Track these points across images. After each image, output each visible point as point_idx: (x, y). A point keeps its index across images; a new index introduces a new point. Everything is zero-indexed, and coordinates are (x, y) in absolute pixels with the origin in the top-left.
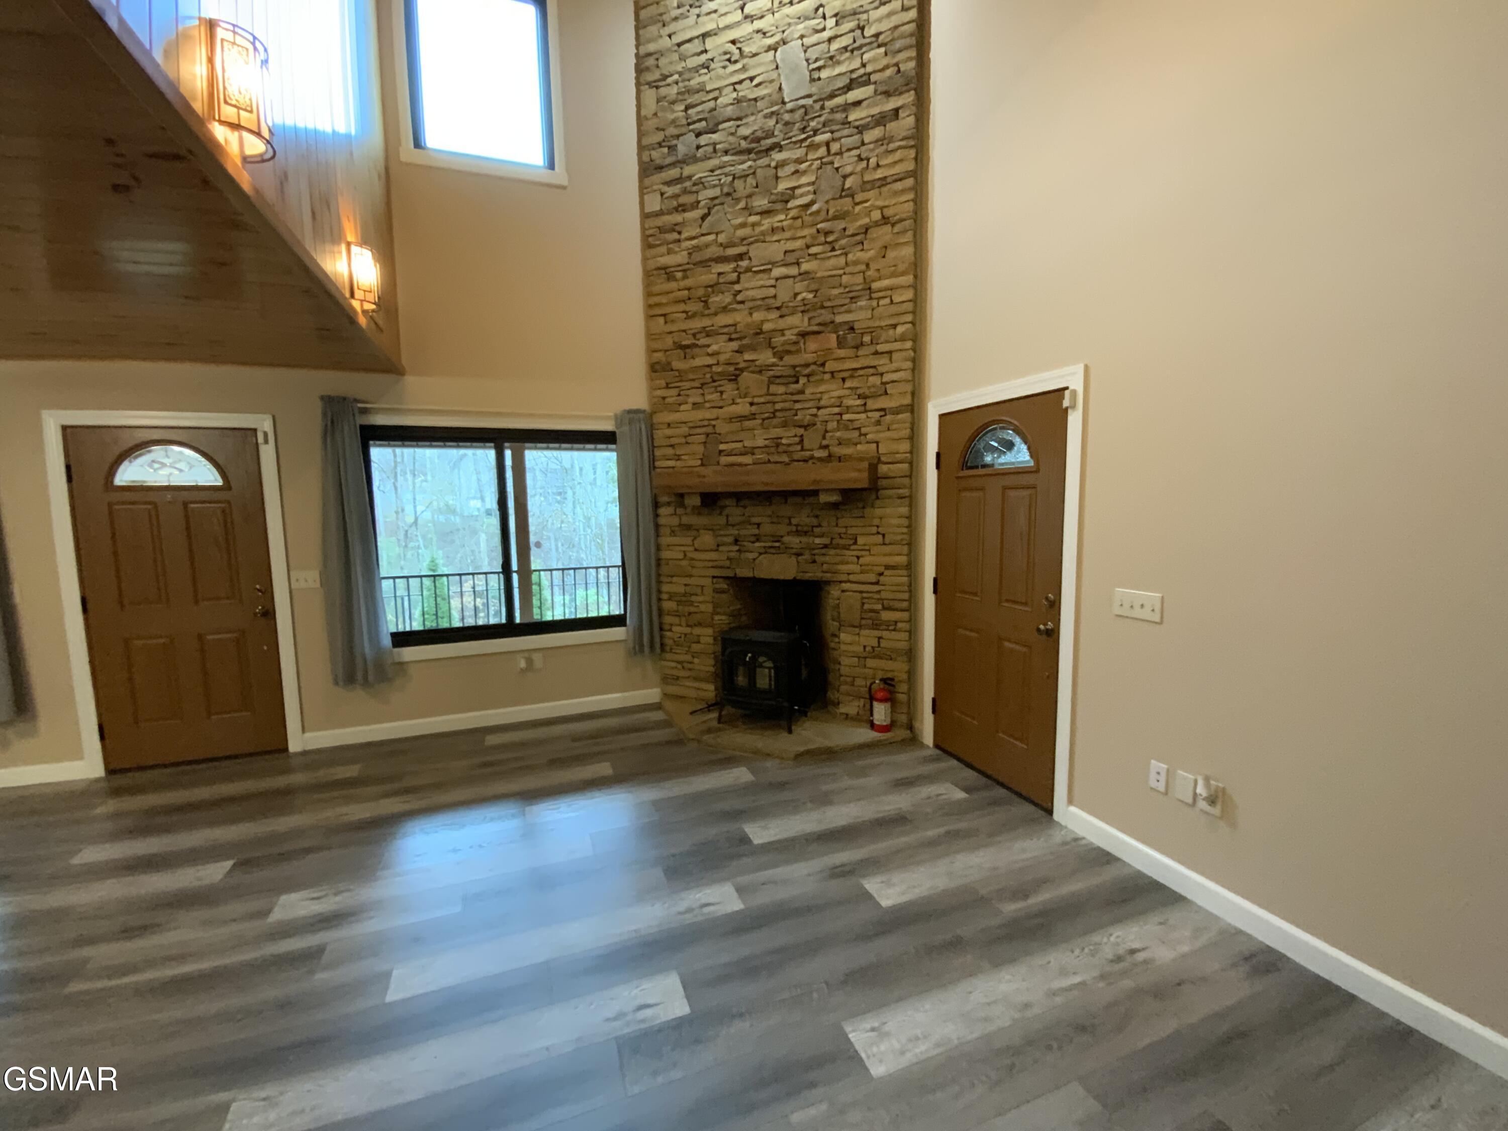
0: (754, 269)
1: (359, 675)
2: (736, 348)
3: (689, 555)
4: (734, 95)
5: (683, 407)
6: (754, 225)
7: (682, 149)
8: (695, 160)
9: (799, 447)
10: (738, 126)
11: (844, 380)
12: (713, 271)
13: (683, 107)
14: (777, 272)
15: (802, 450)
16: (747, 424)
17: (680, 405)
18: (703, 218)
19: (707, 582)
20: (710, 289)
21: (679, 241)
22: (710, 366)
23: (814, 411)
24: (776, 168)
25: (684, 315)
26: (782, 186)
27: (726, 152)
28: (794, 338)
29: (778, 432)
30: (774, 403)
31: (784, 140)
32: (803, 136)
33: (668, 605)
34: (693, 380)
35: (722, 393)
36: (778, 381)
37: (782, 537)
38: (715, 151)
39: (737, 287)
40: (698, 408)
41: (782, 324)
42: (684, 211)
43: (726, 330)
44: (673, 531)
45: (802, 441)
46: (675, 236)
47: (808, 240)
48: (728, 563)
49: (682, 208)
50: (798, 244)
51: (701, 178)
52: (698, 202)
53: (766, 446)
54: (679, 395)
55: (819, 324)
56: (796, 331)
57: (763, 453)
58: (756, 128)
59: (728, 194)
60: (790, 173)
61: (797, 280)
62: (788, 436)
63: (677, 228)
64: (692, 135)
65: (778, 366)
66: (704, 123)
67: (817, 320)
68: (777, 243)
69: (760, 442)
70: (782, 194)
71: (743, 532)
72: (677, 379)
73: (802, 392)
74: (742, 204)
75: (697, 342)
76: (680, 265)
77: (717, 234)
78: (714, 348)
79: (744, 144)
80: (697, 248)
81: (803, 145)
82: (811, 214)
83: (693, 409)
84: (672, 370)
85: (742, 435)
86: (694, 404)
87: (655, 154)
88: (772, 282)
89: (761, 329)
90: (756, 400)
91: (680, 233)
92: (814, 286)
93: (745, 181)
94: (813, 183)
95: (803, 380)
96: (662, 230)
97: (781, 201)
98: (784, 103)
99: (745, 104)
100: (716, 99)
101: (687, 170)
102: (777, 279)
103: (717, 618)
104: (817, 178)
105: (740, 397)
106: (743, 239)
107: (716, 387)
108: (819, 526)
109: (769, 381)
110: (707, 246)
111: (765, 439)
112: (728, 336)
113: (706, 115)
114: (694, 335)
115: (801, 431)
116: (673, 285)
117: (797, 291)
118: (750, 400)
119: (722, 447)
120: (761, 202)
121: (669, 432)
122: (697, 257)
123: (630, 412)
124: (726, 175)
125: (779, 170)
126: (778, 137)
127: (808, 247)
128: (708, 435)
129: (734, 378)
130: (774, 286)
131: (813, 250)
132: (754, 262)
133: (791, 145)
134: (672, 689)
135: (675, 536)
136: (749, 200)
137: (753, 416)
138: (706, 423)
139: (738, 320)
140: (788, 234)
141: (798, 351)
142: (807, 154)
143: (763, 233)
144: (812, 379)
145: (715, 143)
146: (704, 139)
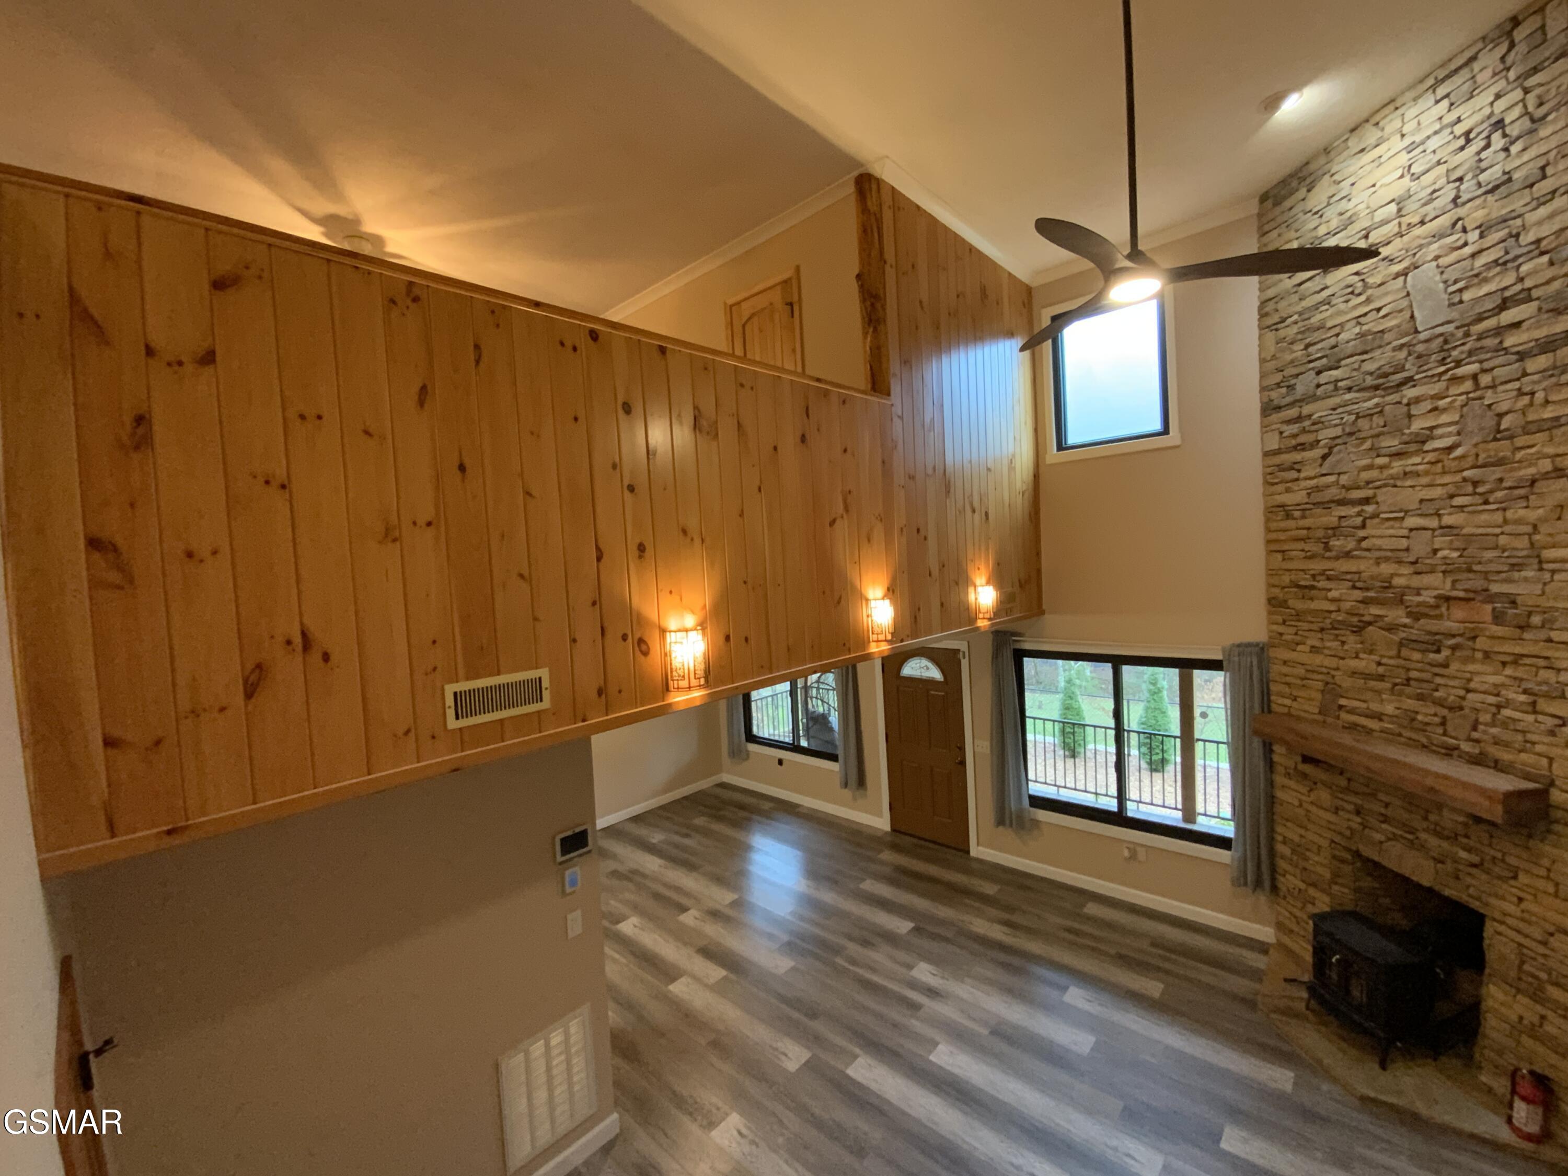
0: (1382, 516)
1: (1007, 822)
2: (1360, 599)
3: (1305, 805)
4: (1357, 330)
5: (1300, 648)
6: (1382, 468)
7: (1300, 390)
8: (1314, 398)
9: (1440, 730)
10: (1363, 361)
11: (1504, 664)
12: (1333, 513)
13: (1302, 347)
14: (1412, 521)
15: (1445, 734)
16: (1372, 683)
17: (1298, 644)
18: (1324, 457)
19: (1325, 843)
20: (1330, 532)
21: (1297, 480)
22: (1331, 612)
23: (1462, 693)
24: (1408, 405)
25: (1303, 554)
26: (1417, 425)
27: (1349, 389)
28: (1432, 601)
29: (1410, 704)
30: (1408, 670)
31: (1418, 373)
32: (1442, 369)
33: (1281, 848)
34: (1312, 622)
35: (1343, 643)
36: (1412, 645)
37: (1417, 830)
38: (1336, 389)
39: (1362, 533)
40: (1317, 652)
41: (1416, 581)
42: (1303, 450)
43: (1349, 577)
44: (1289, 774)
45: (1443, 723)
46: (1294, 474)
47: (1451, 489)
48: (1348, 833)
49: (1301, 447)
50: (1438, 492)
51: (1321, 417)
52: (1318, 441)
53: (1396, 716)
54: (1296, 634)
55: (1465, 590)
56: (1436, 593)
57: (1392, 723)
58: (1382, 363)
59: (1351, 434)
60: (1424, 411)
61: (1437, 533)
62: (1426, 713)
63: (1296, 467)
64: (1312, 373)
65: (1412, 628)
66: (1324, 361)
67: (1467, 585)
68: (1411, 489)
69: (1389, 709)
70: (1417, 434)
71: (1367, 806)
72: (1294, 618)
73: (1446, 666)
74: (1368, 445)
75: (1315, 584)
76: (1298, 505)
77: (1339, 474)
78: (1334, 594)
79: (1369, 381)
80: (1318, 489)
81: (1443, 378)
82: (1455, 459)
83: (1311, 652)
84: (1288, 608)
85: (1368, 695)
86: (1313, 647)
87: (1274, 395)
88: (1405, 532)
89: (1390, 582)
90: (1384, 661)
91: (1299, 471)
92: (1457, 544)
93: (1371, 420)
94: (1456, 423)
95: (1445, 653)
96: (1281, 468)
97: (1416, 442)
98: (1417, 332)
99: (1370, 337)
100: (1337, 335)
101: (1306, 410)
102: (1411, 530)
103: (1335, 888)
104: (1462, 416)
105: (1365, 653)
106: (1368, 483)
107: (1337, 636)
109: (1400, 643)
110: (1328, 486)
111: (1398, 708)
112: (1351, 584)
113: (1328, 352)
114: (1314, 576)
115: (1445, 712)
116: (1291, 524)
117: (1436, 546)
118: (1376, 658)
119: (1343, 702)
120: (1391, 443)
121: (1285, 670)
122: (1317, 497)
123: (1239, 646)
124: (1350, 413)
125: (1412, 407)
126: (1411, 368)
127: (1452, 497)
128: (1327, 683)
129: (1359, 630)
130: (1408, 537)
131: (1458, 501)
132: (1383, 508)
133: (1426, 380)
134: (1286, 940)
135: (1290, 779)
136: (1375, 440)
137: (1381, 678)
138: (1325, 670)
139: (1362, 568)
140: (1425, 480)
141: (1439, 617)
142: (1447, 388)
143: (1392, 477)
144: (1458, 654)
145: (1337, 381)
146: (1325, 377)
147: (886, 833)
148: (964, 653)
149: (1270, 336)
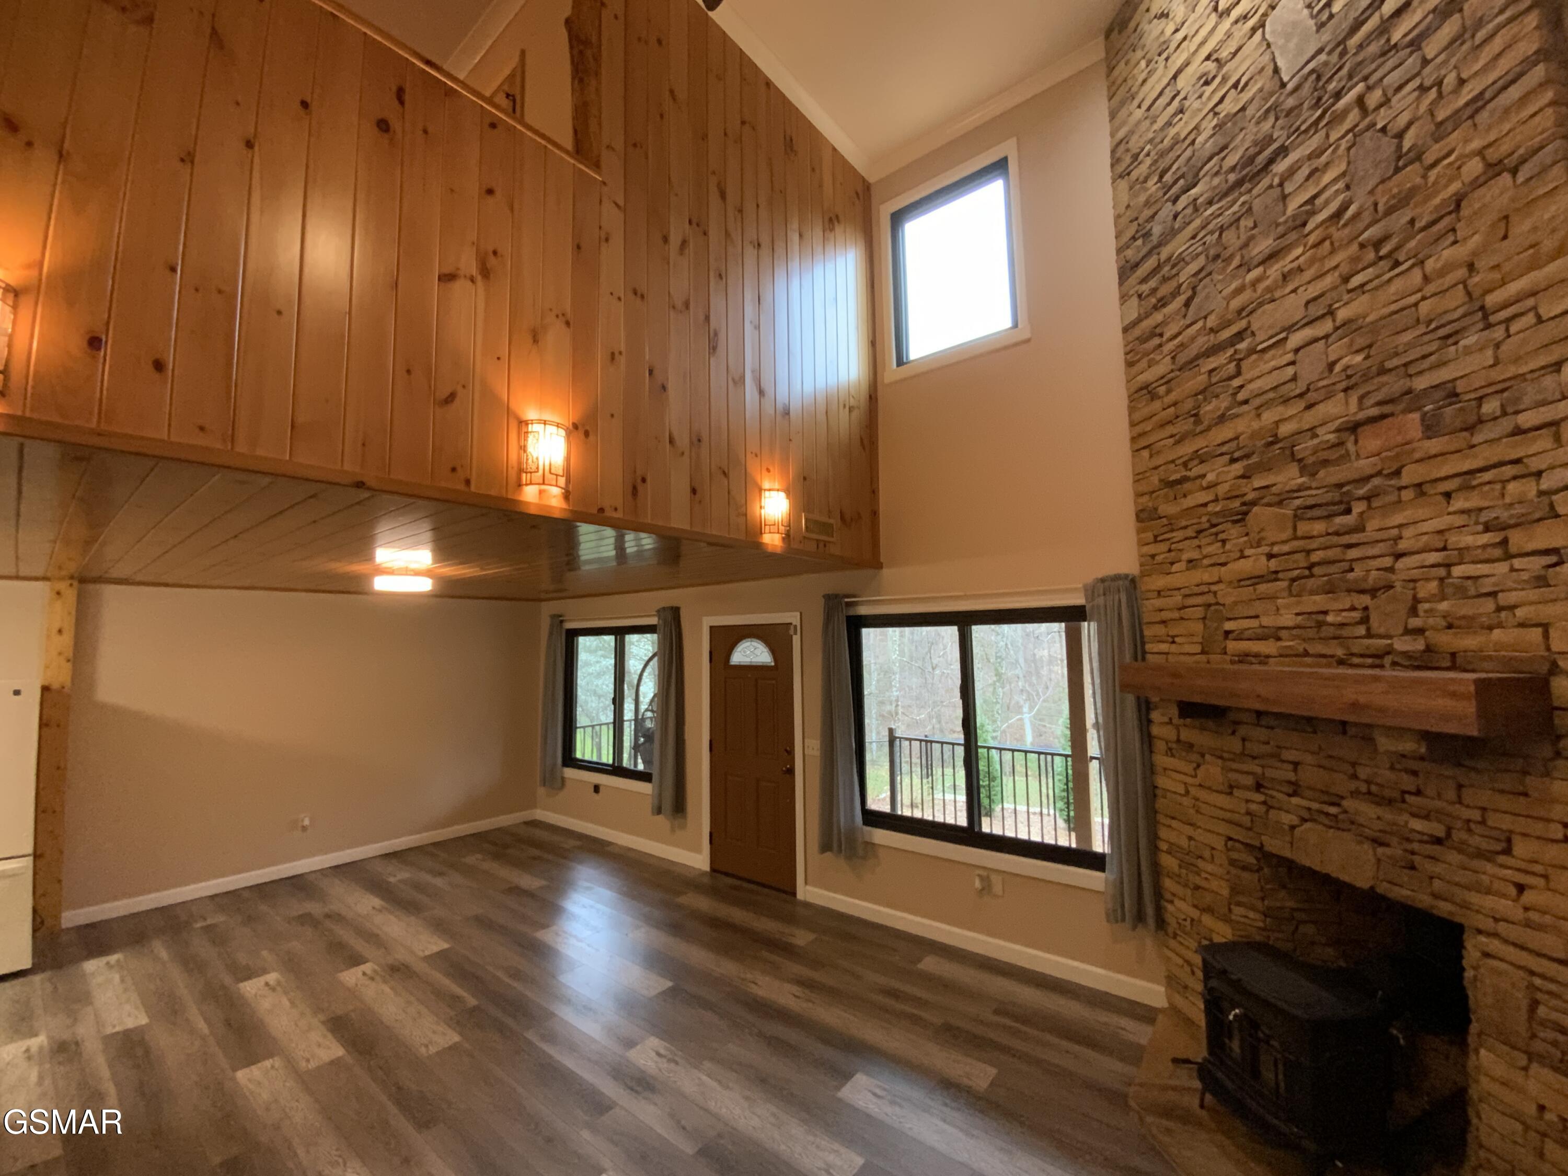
0: (1259, 348)
1: (835, 845)
2: (1240, 473)
3: (1193, 791)
4: (1215, 122)
5: (1175, 568)
6: (1254, 284)
7: (1157, 230)
8: (1173, 234)
9: (1362, 630)
10: (1224, 158)
11: (1448, 495)
12: (1203, 370)
13: (1156, 179)
14: (1296, 339)
15: (1369, 635)
16: (1263, 588)
17: (1172, 564)
18: (1187, 304)
19: (1219, 844)
20: (1200, 397)
21: (1160, 345)
22: (1205, 505)
23: (1387, 561)
24: (1281, 185)
25: (1171, 440)
26: (1293, 206)
27: (1210, 203)
28: (1331, 437)
29: (1319, 602)
30: (1308, 552)
31: (1289, 137)
32: (1319, 112)
33: (1168, 862)
34: (1186, 527)
35: (1224, 542)
36: (1310, 514)
37: (1342, 798)
38: (1196, 209)
39: (1236, 383)
40: (1194, 567)
41: (1310, 419)
42: (1164, 306)
43: (1224, 449)
44: (1170, 749)
45: (1365, 620)
46: (1156, 341)
47: (1345, 269)
48: (1246, 820)
49: (1162, 303)
50: (1328, 281)
51: (1181, 254)
52: (1180, 286)
53: (1297, 627)
54: (1170, 551)
55: (1379, 404)
56: (1337, 425)
57: (1294, 638)
58: (1246, 145)
59: (1217, 257)
60: (1303, 180)
61: (1330, 340)
62: (1340, 608)
63: (1158, 331)
64: (1169, 204)
65: (1310, 488)
66: (1182, 182)
67: (1379, 396)
68: (1293, 295)
69: (1287, 619)
70: (1294, 217)
71: (1269, 773)
72: (1165, 529)
73: (1360, 528)
74: (1236, 262)
75: (1188, 474)
76: (1162, 378)
77: (1205, 318)
78: (1211, 477)
79: (1232, 177)
80: (1182, 346)
81: (1320, 126)
82: (1345, 225)
83: (1188, 569)
84: (1160, 518)
85: (1258, 607)
86: (1190, 561)
87: (1129, 253)
88: (1290, 357)
89: (1276, 435)
90: (1276, 549)
91: (1161, 335)
92: (1361, 342)
93: (1238, 228)
94: (1344, 174)
95: (1358, 509)
96: (1143, 340)
97: (1295, 228)
98: (1283, 86)
99: (1229, 124)
100: (1193, 142)
101: (1165, 252)
102: (1297, 351)
103: (1238, 911)
104: (1349, 163)
105: (1252, 547)
106: (1239, 312)
107: (1217, 534)
108: (1418, 793)
109: (1295, 516)
110: (1193, 339)
111: (1297, 614)
112: (1228, 457)
113: (1184, 170)
114: (1185, 464)
115: (1366, 600)
116: (1157, 405)
117: (1332, 358)
118: (1266, 549)
119: (1229, 626)
120: (1263, 245)
121: (1158, 603)
122: (1182, 358)
123: (1103, 580)
124: (1212, 233)
125: (1286, 184)
127: (1346, 279)
128: (1209, 605)
129: (1241, 517)
130: (1293, 363)
131: (1355, 281)
132: (1259, 338)
133: (1303, 136)
134: (1179, 1001)
135: (1173, 756)
136: (1244, 252)
137: (1273, 576)
138: (1204, 588)
139: (1240, 429)
140: (1308, 274)
141: (1346, 457)
142: (1327, 136)
143: (1269, 290)
144: (1376, 503)
145: (1195, 200)
146: (1183, 201)
147: (706, 872)
148: (795, 627)
149: (1123, 184)
